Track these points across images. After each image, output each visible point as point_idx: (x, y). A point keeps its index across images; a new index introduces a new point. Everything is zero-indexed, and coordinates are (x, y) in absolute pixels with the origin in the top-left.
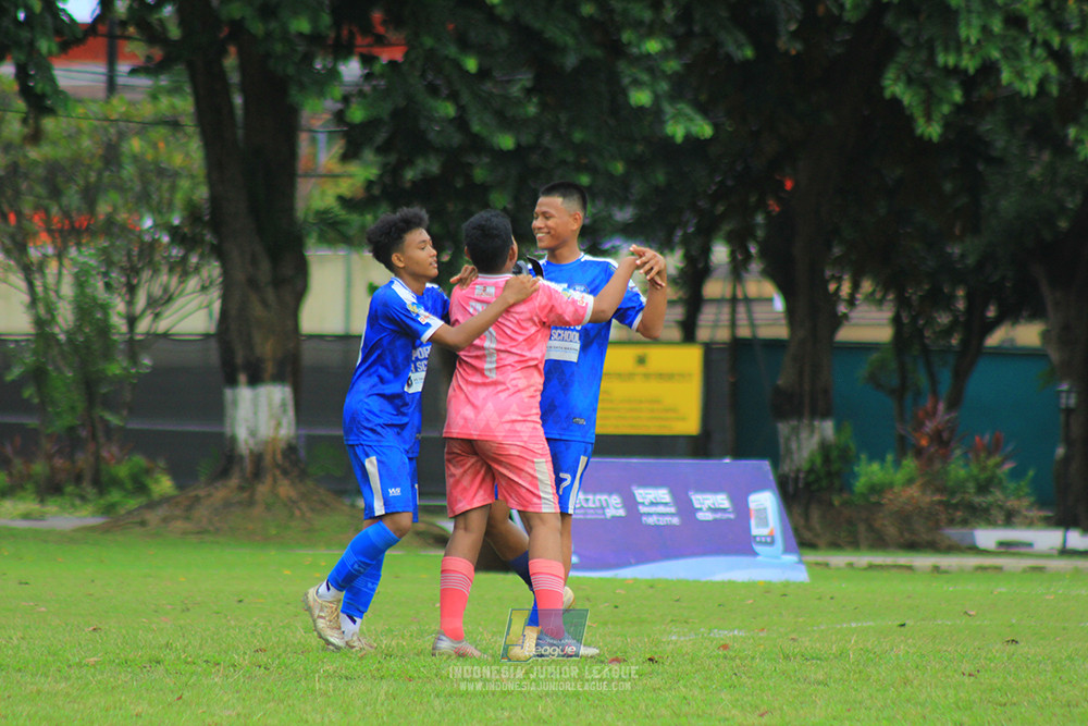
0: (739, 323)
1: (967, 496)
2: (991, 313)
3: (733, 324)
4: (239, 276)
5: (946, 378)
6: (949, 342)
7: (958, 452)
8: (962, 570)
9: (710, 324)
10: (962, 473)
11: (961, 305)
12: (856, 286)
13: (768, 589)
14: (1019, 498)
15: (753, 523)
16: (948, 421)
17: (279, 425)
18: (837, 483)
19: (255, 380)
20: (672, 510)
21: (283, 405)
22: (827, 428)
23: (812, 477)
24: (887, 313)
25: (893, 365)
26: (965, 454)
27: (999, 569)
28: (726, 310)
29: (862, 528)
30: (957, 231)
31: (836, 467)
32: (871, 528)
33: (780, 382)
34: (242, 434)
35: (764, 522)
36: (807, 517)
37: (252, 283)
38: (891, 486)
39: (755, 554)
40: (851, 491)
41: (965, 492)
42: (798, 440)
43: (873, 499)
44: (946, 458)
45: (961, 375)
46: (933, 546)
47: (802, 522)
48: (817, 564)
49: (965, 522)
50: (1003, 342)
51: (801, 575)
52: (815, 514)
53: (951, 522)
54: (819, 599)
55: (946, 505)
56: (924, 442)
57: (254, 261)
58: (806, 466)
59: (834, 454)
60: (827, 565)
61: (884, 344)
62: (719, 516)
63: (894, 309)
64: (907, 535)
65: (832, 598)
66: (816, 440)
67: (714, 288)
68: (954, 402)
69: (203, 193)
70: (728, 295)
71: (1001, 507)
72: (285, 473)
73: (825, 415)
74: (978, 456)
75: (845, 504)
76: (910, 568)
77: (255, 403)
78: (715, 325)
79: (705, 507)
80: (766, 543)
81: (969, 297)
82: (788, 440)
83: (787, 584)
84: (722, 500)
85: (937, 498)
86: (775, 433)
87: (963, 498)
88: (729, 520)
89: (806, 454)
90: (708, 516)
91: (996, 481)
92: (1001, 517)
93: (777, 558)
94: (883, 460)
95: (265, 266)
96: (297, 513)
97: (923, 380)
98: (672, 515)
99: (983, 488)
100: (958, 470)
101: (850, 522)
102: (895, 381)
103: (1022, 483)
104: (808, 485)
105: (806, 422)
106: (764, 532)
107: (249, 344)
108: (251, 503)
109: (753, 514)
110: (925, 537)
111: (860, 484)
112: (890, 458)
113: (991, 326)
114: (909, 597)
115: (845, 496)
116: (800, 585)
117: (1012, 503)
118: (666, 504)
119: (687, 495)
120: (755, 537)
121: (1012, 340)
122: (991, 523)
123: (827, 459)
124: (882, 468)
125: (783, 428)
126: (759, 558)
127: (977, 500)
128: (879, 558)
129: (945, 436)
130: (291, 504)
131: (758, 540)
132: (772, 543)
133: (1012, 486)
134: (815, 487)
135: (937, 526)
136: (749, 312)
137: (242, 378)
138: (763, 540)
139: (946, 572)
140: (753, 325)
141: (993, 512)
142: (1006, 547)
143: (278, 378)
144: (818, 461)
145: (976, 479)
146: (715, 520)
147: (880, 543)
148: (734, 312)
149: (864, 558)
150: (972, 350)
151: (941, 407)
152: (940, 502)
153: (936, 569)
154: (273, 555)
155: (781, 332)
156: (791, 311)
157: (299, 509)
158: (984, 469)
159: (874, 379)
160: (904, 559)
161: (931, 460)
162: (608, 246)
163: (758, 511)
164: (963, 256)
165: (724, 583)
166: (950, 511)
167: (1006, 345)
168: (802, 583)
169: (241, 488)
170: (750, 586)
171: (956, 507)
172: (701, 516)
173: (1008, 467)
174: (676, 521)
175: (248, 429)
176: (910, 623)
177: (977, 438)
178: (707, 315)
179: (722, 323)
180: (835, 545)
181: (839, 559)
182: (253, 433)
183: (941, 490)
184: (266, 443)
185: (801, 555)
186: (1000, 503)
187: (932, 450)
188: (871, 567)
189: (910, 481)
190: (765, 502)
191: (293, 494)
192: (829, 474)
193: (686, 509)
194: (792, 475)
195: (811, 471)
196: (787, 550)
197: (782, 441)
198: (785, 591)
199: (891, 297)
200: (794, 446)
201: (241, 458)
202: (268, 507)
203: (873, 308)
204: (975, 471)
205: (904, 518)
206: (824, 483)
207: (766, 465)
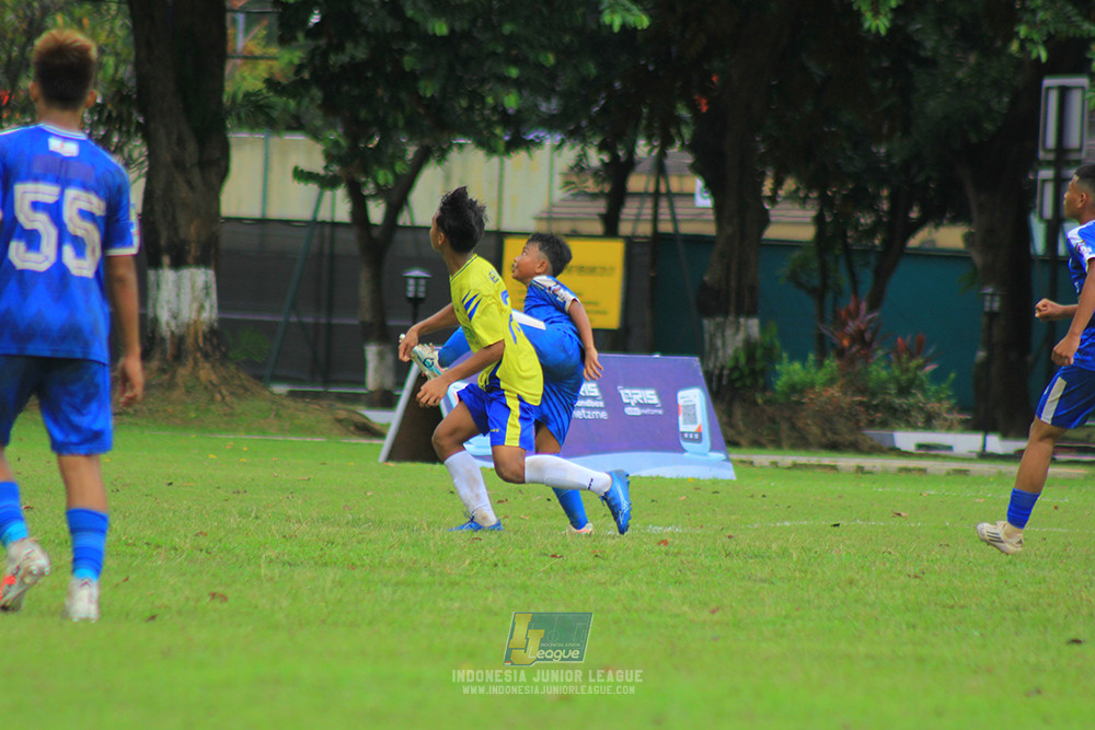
0: (662, 217)
1: (888, 397)
2: (914, 214)
3: (655, 220)
4: (166, 157)
5: (867, 278)
6: (872, 242)
7: (880, 353)
8: (886, 472)
9: (633, 218)
10: (884, 374)
11: (885, 206)
12: (778, 183)
13: (697, 486)
14: (940, 400)
15: (681, 418)
16: (870, 321)
17: (201, 308)
18: (761, 381)
19: (178, 263)
20: (601, 404)
21: (206, 288)
22: (753, 326)
23: (736, 375)
24: (810, 213)
25: (815, 265)
26: (887, 355)
27: (923, 471)
28: (649, 204)
29: (784, 426)
30: (885, 129)
31: (759, 366)
32: (793, 427)
33: (706, 278)
34: (164, 316)
35: (692, 419)
36: (730, 414)
37: (179, 164)
38: (812, 385)
39: (683, 450)
40: (774, 390)
41: (886, 393)
42: (723, 336)
43: (794, 398)
44: (867, 359)
45: (882, 276)
46: (855, 447)
47: (725, 419)
48: (743, 462)
49: (884, 424)
50: (923, 243)
51: (728, 473)
52: (738, 412)
53: (872, 423)
54: (752, 496)
55: (867, 406)
56: (846, 343)
57: (181, 142)
58: (730, 364)
59: (759, 353)
60: (751, 463)
61: (807, 242)
62: (647, 411)
63: (817, 208)
64: (829, 435)
65: (764, 496)
66: (741, 336)
67: (637, 182)
68: (875, 302)
69: (126, 71)
70: (651, 188)
71: (921, 409)
72: (206, 356)
73: (750, 313)
74: (899, 358)
75: (768, 402)
76: (834, 468)
77: (178, 285)
78: (637, 219)
79: (633, 402)
80: (693, 440)
81: (893, 198)
82: (712, 336)
83: (715, 482)
84: (650, 396)
85: (858, 399)
86: (701, 328)
87: (883, 400)
88: (657, 415)
89: (730, 351)
90: (637, 412)
91: (917, 382)
92: (921, 419)
93: (705, 455)
94: (804, 360)
95: (192, 146)
96: (218, 397)
97: (844, 280)
98: (600, 409)
99: (904, 391)
100: (878, 372)
101: (773, 420)
102: (816, 282)
103: (943, 386)
104: (731, 382)
105: (731, 318)
106: (693, 428)
107: (173, 225)
108: (171, 385)
109: (681, 410)
110: (849, 438)
111: (780, 384)
112: (811, 357)
113: (914, 228)
114: (840, 497)
115: (768, 394)
116: (728, 483)
117: (933, 406)
118: (594, 398)
119: (617, 390)
120: (683, 433)
121: (933, 242)
122: (911, 425)
123: (751, 357)
124: (804, 367)
125: (708, 324)
126: (686, 455)
127: (897, 401)
128: (802, 458)
129: (868, 336)
130: (210, 389)
131: (686, 436)
132: (699, 440)
133: (933, 388)
134: (738, 385)
135: (858, 428)
136: (672, 207)
137: (166, 260)
138: (691, 436)
139: (870, 473)
140: (674, 220)
141: (913, 414)
142: (926, 449)
143: (202, 261)
144: (743, 360)
145: (897, 381)
146: (644, 415)
147: (802, 442)
148: (656, 207)
149: (788, 458)
150: (894, 250)
151: (864, 306)
152: (861, 403)
153: (860, 469)
154: (193, 438)
155: (709, 229)
156: (719, 208)
157: (220, 392)
158: (906, 370)
159: (794, 278)
160: (827, 459)
161: (852, 361)
162: (531, 137)
163: (686, 407)
164: (889, 155)
165: (652, 478)
166: (871, 412)
167: (927, 246)
168: (729, 480)
169: (162, 371)
170: (679, 482)
171: (876, 408)
172: (629, 411)
173: (930, 368)
174: (603, 415)
175: (170, 310)
176: (843, 523)
177: (899, 340)
178: (630, 209)
179: (643, 218)
180: (757, 444)
181: (763, 458)
182: (175, 316)
183: (862, 391)
184: (188, 325)
185: (727, 454)
186: (921, 405)
187: (854, 350)
188: (795, 466)
189: (831, 381)
190: (694, 399)
191: (214, 378)
192: (753, 372)
193: (614, 403)
194: (717, 372)
195: (735, 368)
196: (714, 448)
197: (707, 337)
198: (716, 488)
199: (814, 195)
200: (719, 343)
201: (163, 340)
202: (188, 392)
203: (797, 207)
204: (897, 373)
205: (826, 419)
206: (748, 382)
207: (696, 361)
